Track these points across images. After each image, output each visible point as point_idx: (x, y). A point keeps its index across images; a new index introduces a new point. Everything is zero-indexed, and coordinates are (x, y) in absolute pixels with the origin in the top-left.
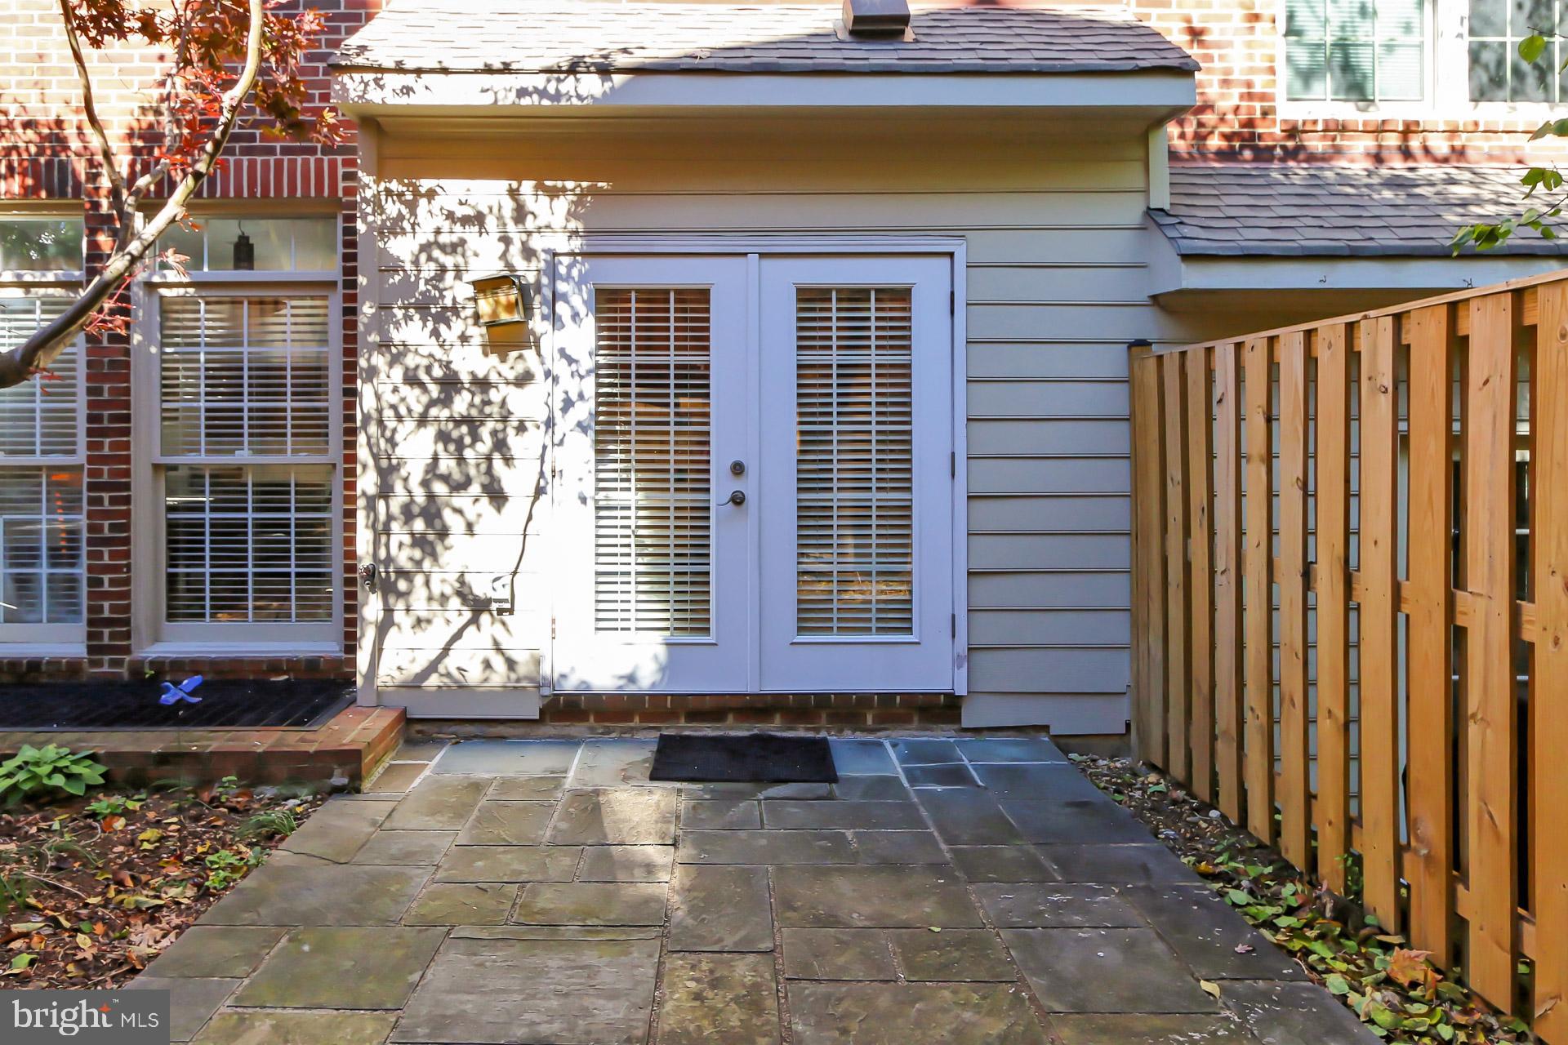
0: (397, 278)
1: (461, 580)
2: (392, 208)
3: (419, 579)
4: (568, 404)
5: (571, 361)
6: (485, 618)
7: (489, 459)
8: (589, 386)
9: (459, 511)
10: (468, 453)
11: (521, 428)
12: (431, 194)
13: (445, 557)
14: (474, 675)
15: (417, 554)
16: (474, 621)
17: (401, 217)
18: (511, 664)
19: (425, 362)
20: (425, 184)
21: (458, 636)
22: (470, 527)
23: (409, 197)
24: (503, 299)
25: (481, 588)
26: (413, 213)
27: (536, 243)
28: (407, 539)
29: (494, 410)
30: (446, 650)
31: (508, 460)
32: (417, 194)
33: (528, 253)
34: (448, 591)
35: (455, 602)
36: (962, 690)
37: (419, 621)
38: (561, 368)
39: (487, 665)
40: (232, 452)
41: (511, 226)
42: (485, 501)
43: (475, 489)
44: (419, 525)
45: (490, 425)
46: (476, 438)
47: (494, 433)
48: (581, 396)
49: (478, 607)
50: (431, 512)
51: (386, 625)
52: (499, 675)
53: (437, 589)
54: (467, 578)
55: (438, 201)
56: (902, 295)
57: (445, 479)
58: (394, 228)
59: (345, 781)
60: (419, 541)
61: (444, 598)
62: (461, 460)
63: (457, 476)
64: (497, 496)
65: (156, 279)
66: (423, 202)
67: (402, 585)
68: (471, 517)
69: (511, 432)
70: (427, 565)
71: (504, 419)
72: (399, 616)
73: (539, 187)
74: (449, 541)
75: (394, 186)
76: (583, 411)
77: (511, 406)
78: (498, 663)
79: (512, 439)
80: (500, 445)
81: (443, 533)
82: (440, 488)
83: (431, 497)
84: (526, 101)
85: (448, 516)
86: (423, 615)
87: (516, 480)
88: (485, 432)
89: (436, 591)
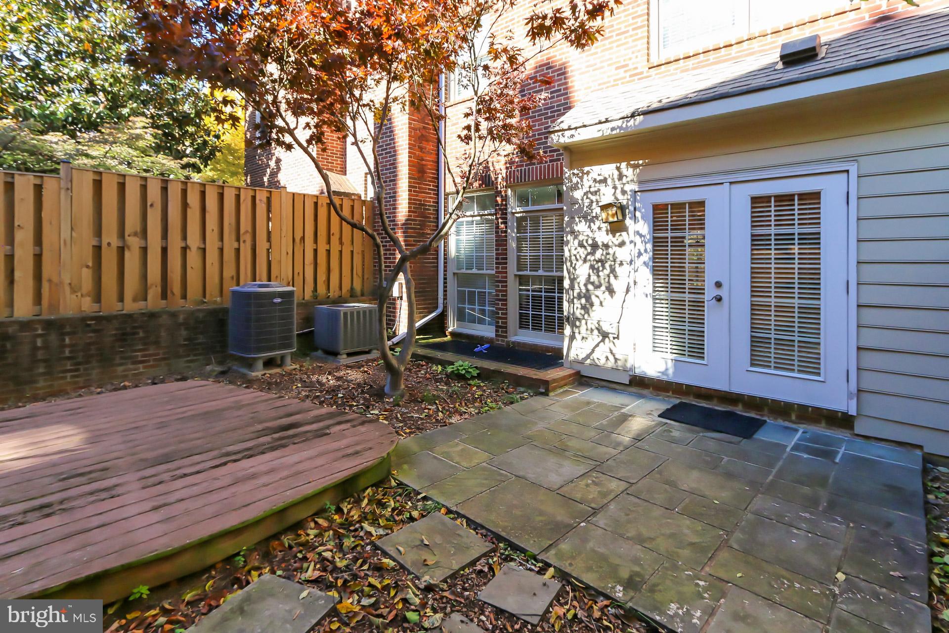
0: (577, 206)
1: (598, 322)
2: (575, 180)
3: (583, 322)
4: (640, 254)
5: (641, 236)
6: (607, 340)
7: (609, 276)
8: (649, 246)
9: (597, 296)
10: (601, 274)
11: (621, 264)
12: (588, 173)
13: (592, 314)
14: (602, 362)
15: (583, 312)
16: (603, 341)
17: (578, 183)
18: (616, 360)
19: (586, 238)
20: (586, 169)
21: (597, 345)
22: (601, 303)
23: (581, 175)
24: (610, 212)
25: (606, 328)
26: (582, 181)
27: (628, 188)
28: (579, 306)
29: (610, 257)
30: (593, 351)
31: (616, 277)
32: (583, 173)
33: (624, 192)
34: (594, 328)
35: (596, 332)
36: (852, 413)
37: (583, 338)
38: (638, 239)
39: (607, 358)
40: (537, 271)
41: (617, 182)
42: (607, 293)
43: (603, 288)
44: (583, 301)
45: (609, 263)
46: (604, 268)
47: (611, 266)
48: (646, 251)
49: (605, 335)
50: (588, 297)
51: (572, 337)
52: (611, 363)
53: (589, 326)
54: (601, 323)
55: (590, 175)
57: (593, 283)
58: (575, 187)
60: (583, 307)
61: (592, 330)
62: (598, 276)
63: (597, 283)
64: (611, 291)
65: (514, 211)
66: (585, 176)
67: (578, 323)
68: (602, 300)
69: (617, 265)
70: (586, 316)
71: (614, 261)
72: (577, 335)
73: (628, 165)
74: (594, 308)
75: (576, 171)
76: (646, 257)
77: (617, 255)
78: (611, 358)
79: (618, 269)
80: (613, 270)
81: (592, 305)
82: (590, 287)
83: (588, 290)
84: (614, 132)
85: (593, 298)
86: (585, 336)
87: (619, 285)
88: (607, 265)
89: (589, 328)
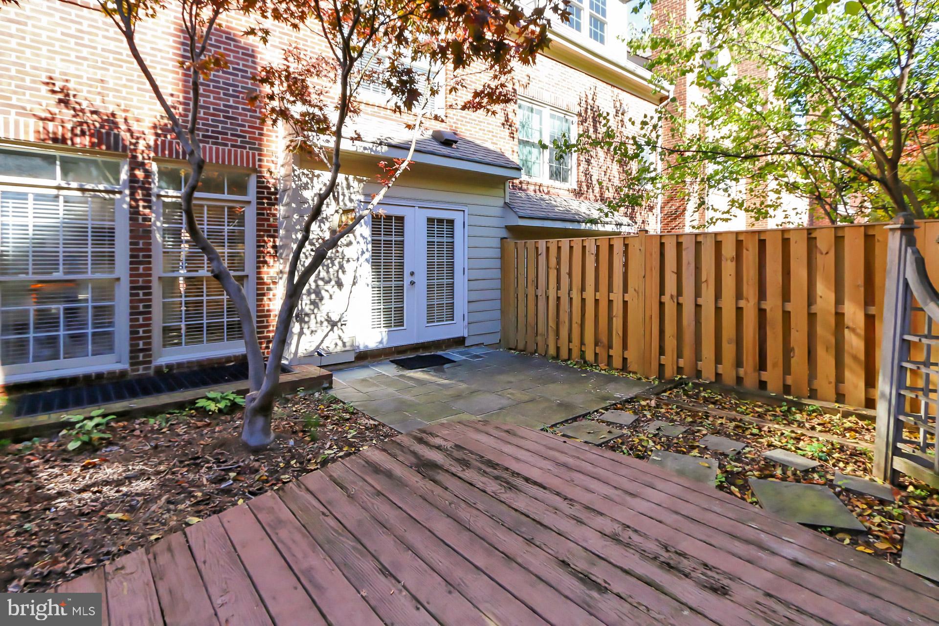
0: (306, 206)
1: (327, 315)
2: (304, 180)
3: (313, 316)
4: (363, 253)
5: (364, 238)
6: (335, 328)
7: (338, 272)
8: (370, 247)
9: (327, 291)
10: (331, 270)
11: (348, 261)
12: (318, 176)
13: (322, 308)
14: (332, 348)
15: (312, 307)
16: (332, 330)
17: (307, 183)
18: (344, 344)
19: (316, 237)
20: (317, 172)
21: (327, 335)
22: (331, 297)
23: (310, 176)
25: (335, 318)
26: (312, 182)
27: (353, 197)
28: (308, 302)
29: (339, 254)
30: (322, 341)
31: (344, 272)
32: (313, 175)
33: (351, 200)
34: (323, 320)
35: (325, 323)
36: (466, 335)
37: (312, 332)
38: (359, 239)
39: (336, 344)
41: (346, 191)
42: (336, 287)
43: (333, 283)
44: (313, 296)
45: (338, 260)
46: (333, 264)
47: (339, 263)
48: (367, 250)
49: (333, 324)
50: (317, 292)
51: (301, 333)
52: (340, 348)
53: (319, 319)
54: (330, 315)
55: (321, 179)
56: (451, 222)
57: (322, 279)
58: (305, 187)
59: (327, 385)
60: (313, 303)
61: (322, 322)
62: (328, 272)
63: (327, 278)
64: (340, 284)
66: (315, 178)
67: (306, 319)
68: (331, 293)
69: (345, 262)
70: (316, 311)
71: (343, 258)
72: (305, 330)
73: (355, 178)
74: (323, 302)
75: (305, 171)
76: (368, 255)
77: (345, 253)
78: (340, 343)
79: (345, 265)
80: (341, 267)
81: (321, 299)
82: (320, 283)
83: (317, 286)
85: (323, 292)
86: (314, 329)
87: (347, 279)
88: (336, 262)
89: (319, 320)
